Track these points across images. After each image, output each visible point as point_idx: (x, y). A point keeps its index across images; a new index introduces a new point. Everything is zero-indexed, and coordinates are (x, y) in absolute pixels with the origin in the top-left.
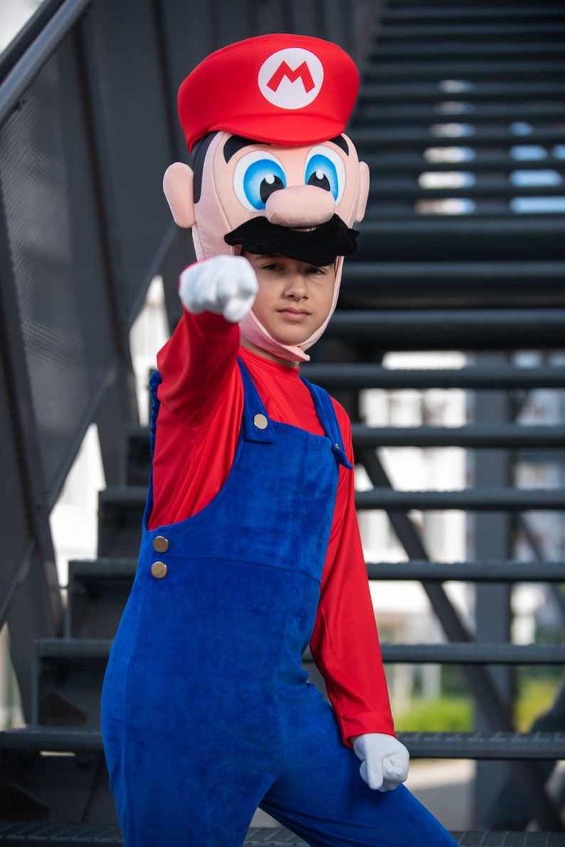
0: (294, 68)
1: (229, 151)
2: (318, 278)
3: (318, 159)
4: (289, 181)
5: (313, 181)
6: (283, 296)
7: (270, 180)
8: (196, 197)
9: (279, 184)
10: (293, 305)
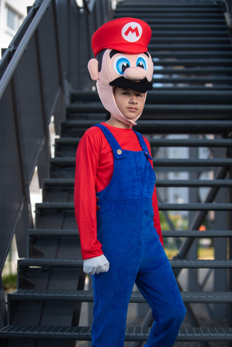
0: (133, 29)
1: (111, 55)
2: (139, 98)
3: (140, 59)
4: (131, 65)
5: (139, 65)
6: (129, 103)
7: (125, 65)
8: (99, 69)
9: (128, 66)
10: (133, 106)
